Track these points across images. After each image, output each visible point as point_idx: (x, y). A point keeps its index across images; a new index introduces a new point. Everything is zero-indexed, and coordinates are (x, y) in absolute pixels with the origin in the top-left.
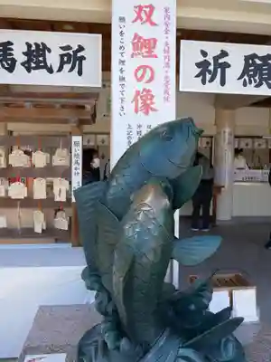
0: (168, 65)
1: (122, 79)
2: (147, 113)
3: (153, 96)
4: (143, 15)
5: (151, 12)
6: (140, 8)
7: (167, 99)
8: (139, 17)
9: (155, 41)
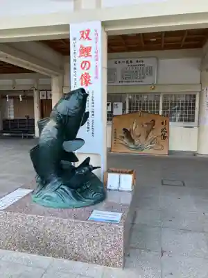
0: (97, 60)
1: (75, 69)
2: (87, 85)
3: (89, 77)
4: (85, 36)
5: (88, 33)
6: (83, 31)
7: (97, 77)
8: (82, 37)
9: (91, 48)
